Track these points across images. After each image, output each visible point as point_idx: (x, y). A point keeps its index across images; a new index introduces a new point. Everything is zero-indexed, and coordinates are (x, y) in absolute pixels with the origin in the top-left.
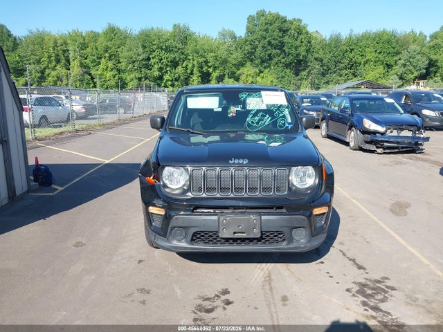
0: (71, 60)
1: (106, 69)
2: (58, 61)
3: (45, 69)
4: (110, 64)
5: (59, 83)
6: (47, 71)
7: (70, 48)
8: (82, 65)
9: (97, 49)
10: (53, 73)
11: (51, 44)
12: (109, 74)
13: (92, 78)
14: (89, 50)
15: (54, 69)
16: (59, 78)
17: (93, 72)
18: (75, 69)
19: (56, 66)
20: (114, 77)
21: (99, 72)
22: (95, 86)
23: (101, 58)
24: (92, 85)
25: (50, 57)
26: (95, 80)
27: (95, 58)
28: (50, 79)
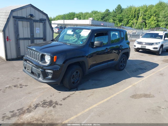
0: (139, 16)
1: (153, 20)
2: (135, 17)
3: (129, 20)
4: (155, 18)
5: (133, 25)
6: (130, 21)
7: (141, 12)
8: (143, 18)
9: (151, 12)
10: (132, 22)
11: (134, 11)
12: (153, 22)
13: (146, 24)
14: (147, 12)
15: (132, 20)
16: (133, 24)
17: (147, 21)
18: (140, 20)
19: (133, 19)
20: (155, 24)
21: (149, 21)
22: (146, 27)
23: (151, 16)
24: (145, 26)
25: (132, 15)
26: (147, 25)
27: (149, 16)
28: (130, 24)
